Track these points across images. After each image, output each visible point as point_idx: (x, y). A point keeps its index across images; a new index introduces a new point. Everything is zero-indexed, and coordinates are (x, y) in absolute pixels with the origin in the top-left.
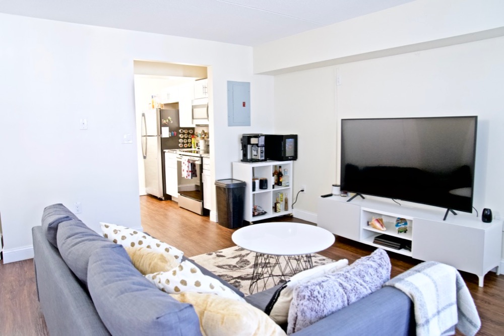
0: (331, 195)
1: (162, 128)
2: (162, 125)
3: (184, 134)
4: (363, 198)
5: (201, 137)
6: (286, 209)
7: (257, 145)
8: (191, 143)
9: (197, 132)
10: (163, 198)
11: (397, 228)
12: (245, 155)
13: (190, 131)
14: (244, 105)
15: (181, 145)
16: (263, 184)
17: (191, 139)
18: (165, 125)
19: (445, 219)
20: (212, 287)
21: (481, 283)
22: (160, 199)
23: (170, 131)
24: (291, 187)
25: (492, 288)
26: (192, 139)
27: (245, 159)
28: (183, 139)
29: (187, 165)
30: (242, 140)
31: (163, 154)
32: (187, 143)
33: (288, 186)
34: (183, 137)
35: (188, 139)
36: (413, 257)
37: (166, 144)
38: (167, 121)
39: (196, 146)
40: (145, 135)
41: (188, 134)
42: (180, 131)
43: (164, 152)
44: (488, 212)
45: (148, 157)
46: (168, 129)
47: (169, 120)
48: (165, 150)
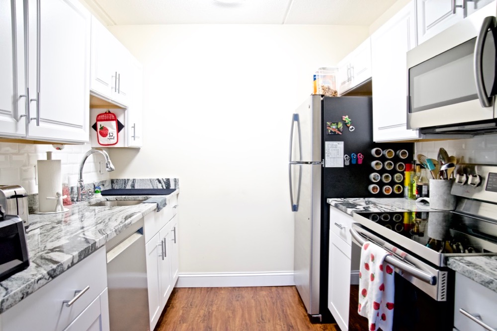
1: (327, 143)
2: (326, 136)
3: (383, 159)
5: (433, 171)
8: (402, 183)
9: (420, 156)
13: (400, 153)
15: (374, 188)
17: (403, 173)
18: (334, 137)
23: (347, 151)
26: (407, 173)
28: (382, 172)
32: (392, 183)
34: (380, 167)
35: (393, 172)
38: (340, 125)
39: (415, 193)
40: (298, 160)
41: (396, 159)
42: (373, 151)
43: (329, 205)
45: (300, 208)
46: (340, 145)
47: (345, 124)
48: (332, 201)
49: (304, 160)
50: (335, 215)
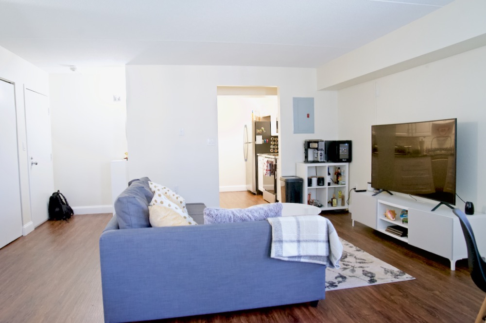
0: (365, 191)
1: (257, 136)
2: (256, 134)
3: (274, 141)
4: (391, 194)
6: (343, 204)
7: (317, 149)
10: (256, 193)
11: (402, 218)
12: (306, 157)
14: (308, 116)
15: (272, 150)
16: (321, 181)
18: (259, 134)
19: (433, 210)
20: (169, 205)
21: (453, 267)
22: (254, 194)
23: (263, 138)
24: (347, 185)
25: (460, 271)
27: (306, 160)
28: (274, 145)
29: (266, 165)
30: (304, 145)
31: (256, 157)
33: (345, 184)
36: (409, 243)
37: (260, 149)
38: (261, 130)
40: (247, 142)
42: (271, 138)
43: (258, 156)
44: (469, 205)
45: (248, 160)
46: (261, 137)
47: (262, 130)
48: (258, 154)
49: (249, 142)
50: (259, 158)
